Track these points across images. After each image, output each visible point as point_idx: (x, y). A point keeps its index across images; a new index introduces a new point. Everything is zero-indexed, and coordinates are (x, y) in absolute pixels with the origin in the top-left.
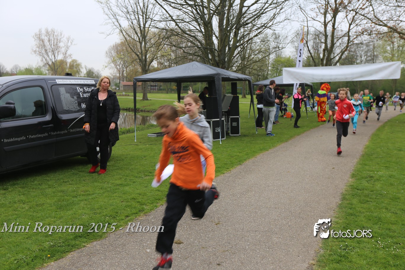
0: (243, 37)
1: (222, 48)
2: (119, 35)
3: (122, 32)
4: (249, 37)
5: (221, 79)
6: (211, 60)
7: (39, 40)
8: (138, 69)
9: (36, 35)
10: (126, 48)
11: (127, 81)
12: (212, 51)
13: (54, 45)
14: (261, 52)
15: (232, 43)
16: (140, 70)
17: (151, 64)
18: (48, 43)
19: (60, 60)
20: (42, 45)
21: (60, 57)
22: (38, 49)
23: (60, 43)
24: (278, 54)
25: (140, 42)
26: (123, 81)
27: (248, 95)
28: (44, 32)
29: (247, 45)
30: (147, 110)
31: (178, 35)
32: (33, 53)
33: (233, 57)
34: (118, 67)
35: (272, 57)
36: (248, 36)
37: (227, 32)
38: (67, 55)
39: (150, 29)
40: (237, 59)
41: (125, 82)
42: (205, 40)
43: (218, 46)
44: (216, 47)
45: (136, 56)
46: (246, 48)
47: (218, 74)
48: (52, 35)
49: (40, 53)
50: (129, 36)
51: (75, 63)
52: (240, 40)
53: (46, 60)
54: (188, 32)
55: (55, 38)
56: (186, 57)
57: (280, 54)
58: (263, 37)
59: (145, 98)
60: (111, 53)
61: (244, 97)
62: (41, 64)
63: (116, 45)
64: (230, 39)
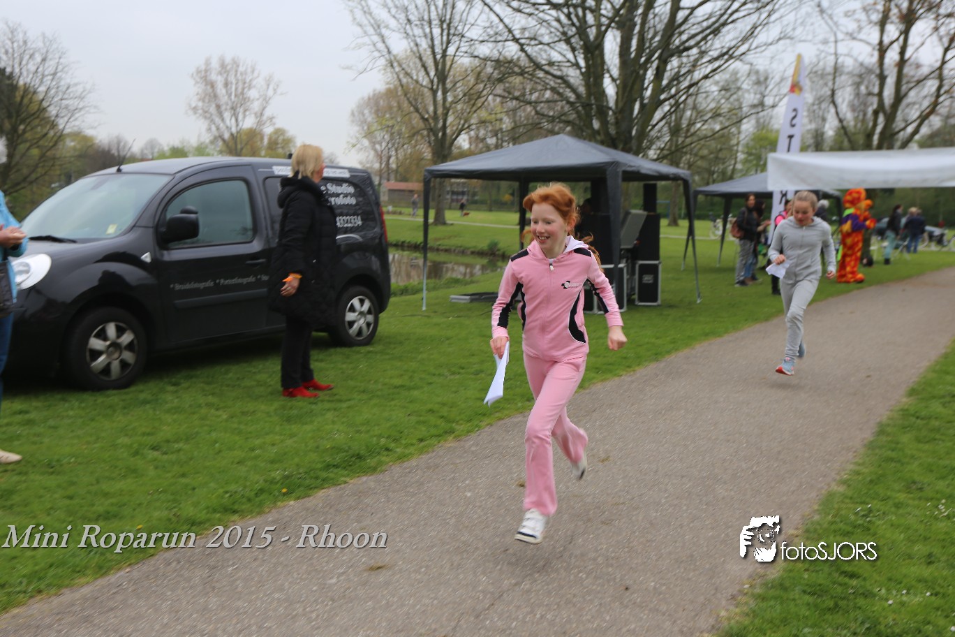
0: (677, 78)
1: (625, 103)
2: (383, 72)
3: (392, 66)
4: (691, 79)
5: (620, 174)
6: (598, 132)
7: (204, 83)
8: (424, 152)
9: (199, 72)
10: (398, 103)
11: (396, 180)
12: (602, 111)
13: (236, 96)
14: (719, 115)
15: (648, 93)
16: (427, 154)
17: (456, 142)
18: (224, 91)
19: (247, 129)
20: (210, 94)
21: (248, 123)
22: (200, 104)
23: (249, 89)
24: (762, 120)
25: (431, 89)
26: (388, 180)
27: (684, 218)
28: (215, 64)
29: (686, 99)
30: (444, 247)
31: (522, 74)
32: (191, 112)
33: (650, 127)
34: (378, 147)
35: (748, 127)
36: (689, 78)
37: (637, 67)
38: (264, 118)
39: (456, 58)
40: (659, 131)
41: (392, 182)
42: (587, 85)
43: (617, 101)
44: (612, 104)
45: (421, 121)
46: (682, 106)
47: (612, 163)
48: (233, 73)
49: (206, 112)
50: (407, 74)
51: (281, 138)
52: (669, 86)
53: (218, 129)
54: (546, 68)
55: (240, 78)
56: (539, 126)
57: (767, 122)
58: (726, 81)
59: (440, 220)
60: (363, 115)
61: (674, 223)
62: (207, 138)
63: (374, 95)
64: (643, 84)
